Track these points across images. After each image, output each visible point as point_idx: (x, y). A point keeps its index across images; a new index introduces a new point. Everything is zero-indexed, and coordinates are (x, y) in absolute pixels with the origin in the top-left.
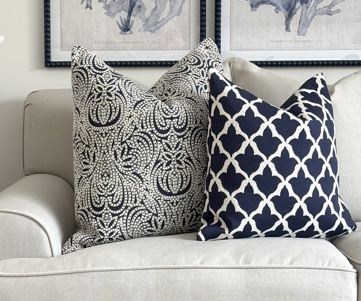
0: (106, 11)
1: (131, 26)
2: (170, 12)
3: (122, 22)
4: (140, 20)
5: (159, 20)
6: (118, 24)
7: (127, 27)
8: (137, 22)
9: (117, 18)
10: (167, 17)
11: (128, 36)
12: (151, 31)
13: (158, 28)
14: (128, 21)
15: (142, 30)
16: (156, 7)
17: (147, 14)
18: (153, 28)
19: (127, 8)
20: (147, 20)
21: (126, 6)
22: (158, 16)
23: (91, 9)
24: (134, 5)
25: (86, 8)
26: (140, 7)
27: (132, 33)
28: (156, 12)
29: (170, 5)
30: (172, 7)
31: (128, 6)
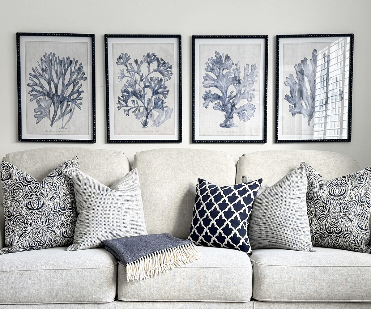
0: (136, 117)
1: (148, 124)
2: (165, 118)
3: (143, 122)
4: (152, 121)
5: (161, 121)
6: (141, 123)
7: (145, 124)
8: (150, 122)
9: (141, 120)
10: (164, 119)
11: (146, 128)
12: (157, 126)
13: (160, 125)
14: (146, 121)
15: (153, 126)
16: (159, 115)
17: (155, 118)
18: (158, 125)
19: (146, 115)
20: (155, 121)
21: (145, 115)
22: (160, 119)
23: (129, 116)
24: (149, 114)
25: (126, 115)
26: (151, 115)
27: (148, 127)
28: (159, 117)
29: (166, 114)
30: (166, 115)
31: (146, 114)
